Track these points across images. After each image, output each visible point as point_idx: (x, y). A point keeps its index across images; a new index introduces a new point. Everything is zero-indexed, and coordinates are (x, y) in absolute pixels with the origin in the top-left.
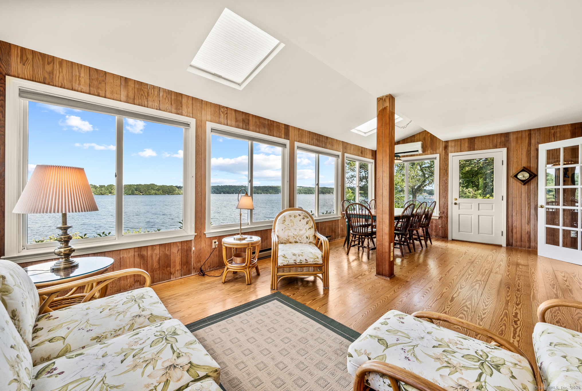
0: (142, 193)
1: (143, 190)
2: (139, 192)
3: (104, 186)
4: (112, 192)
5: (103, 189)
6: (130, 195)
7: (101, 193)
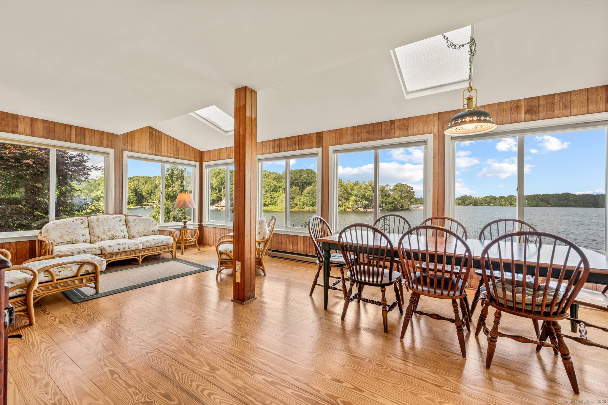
0: (550, 204)
1: (552, 200)
2: (546, 204)
3: (504, 197)
4: (512, 203)
5: (502, 200)
6: (534, 206)
7: (501, 204)
